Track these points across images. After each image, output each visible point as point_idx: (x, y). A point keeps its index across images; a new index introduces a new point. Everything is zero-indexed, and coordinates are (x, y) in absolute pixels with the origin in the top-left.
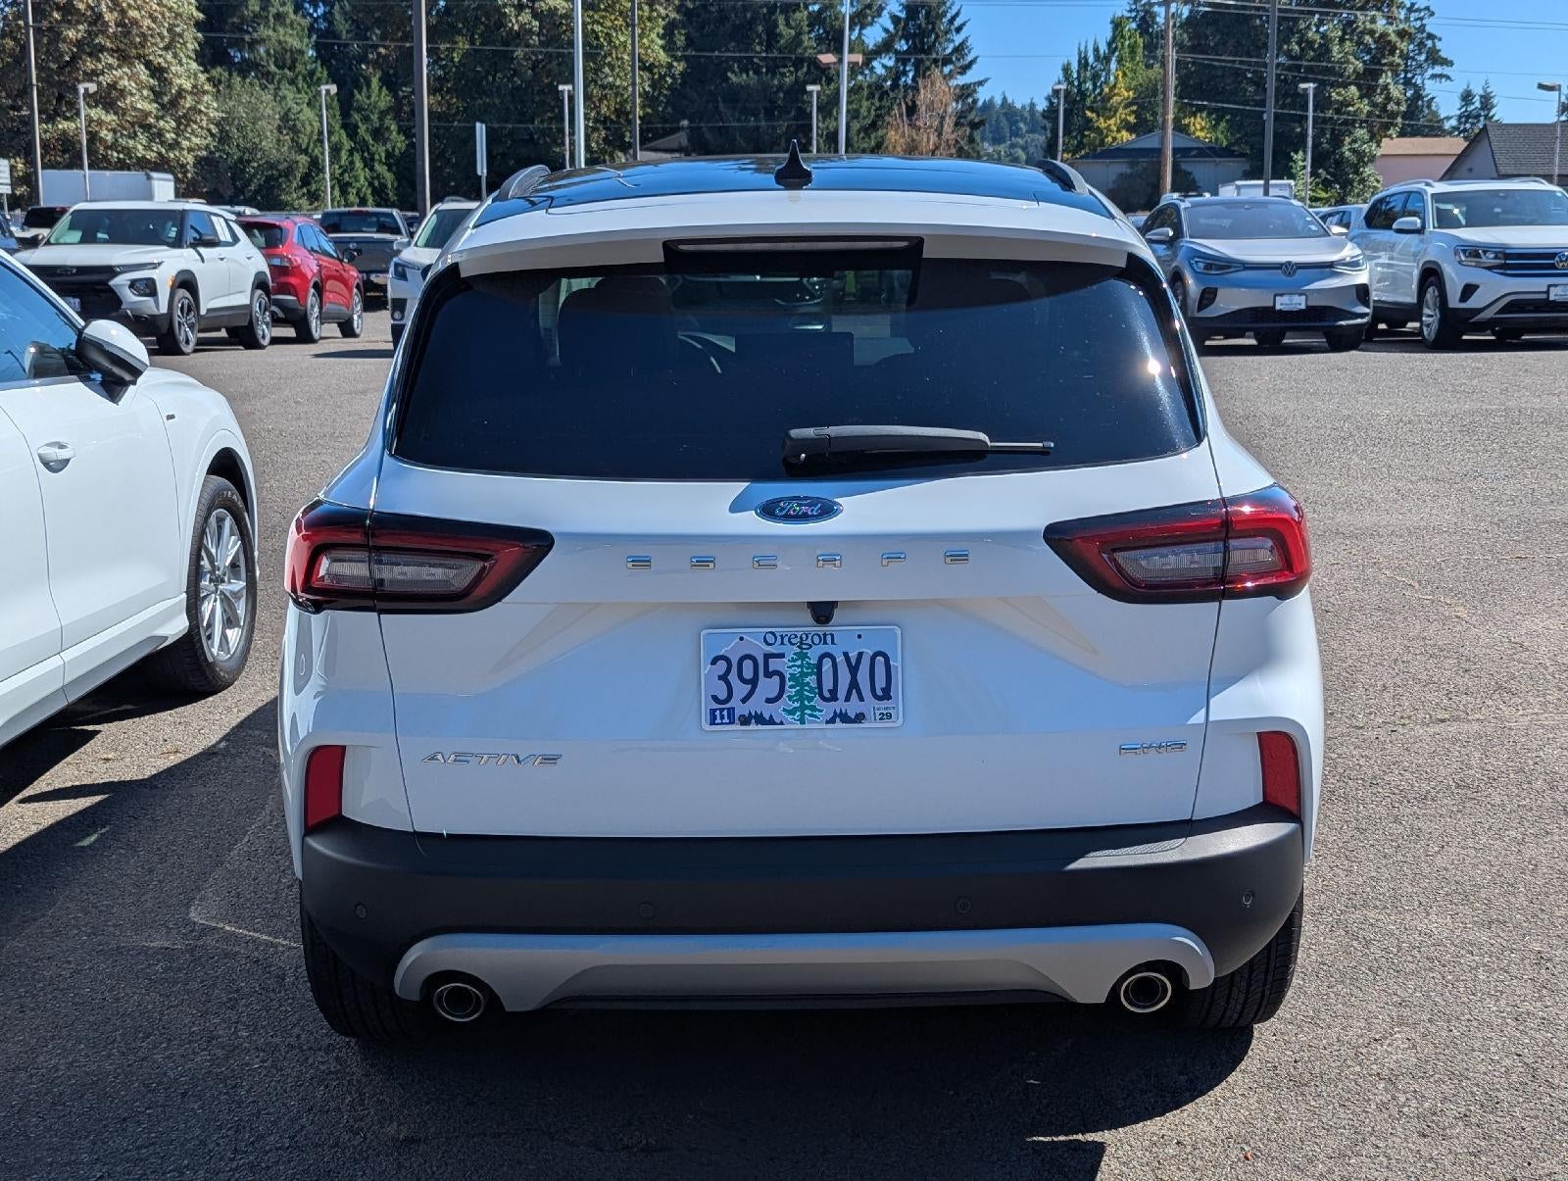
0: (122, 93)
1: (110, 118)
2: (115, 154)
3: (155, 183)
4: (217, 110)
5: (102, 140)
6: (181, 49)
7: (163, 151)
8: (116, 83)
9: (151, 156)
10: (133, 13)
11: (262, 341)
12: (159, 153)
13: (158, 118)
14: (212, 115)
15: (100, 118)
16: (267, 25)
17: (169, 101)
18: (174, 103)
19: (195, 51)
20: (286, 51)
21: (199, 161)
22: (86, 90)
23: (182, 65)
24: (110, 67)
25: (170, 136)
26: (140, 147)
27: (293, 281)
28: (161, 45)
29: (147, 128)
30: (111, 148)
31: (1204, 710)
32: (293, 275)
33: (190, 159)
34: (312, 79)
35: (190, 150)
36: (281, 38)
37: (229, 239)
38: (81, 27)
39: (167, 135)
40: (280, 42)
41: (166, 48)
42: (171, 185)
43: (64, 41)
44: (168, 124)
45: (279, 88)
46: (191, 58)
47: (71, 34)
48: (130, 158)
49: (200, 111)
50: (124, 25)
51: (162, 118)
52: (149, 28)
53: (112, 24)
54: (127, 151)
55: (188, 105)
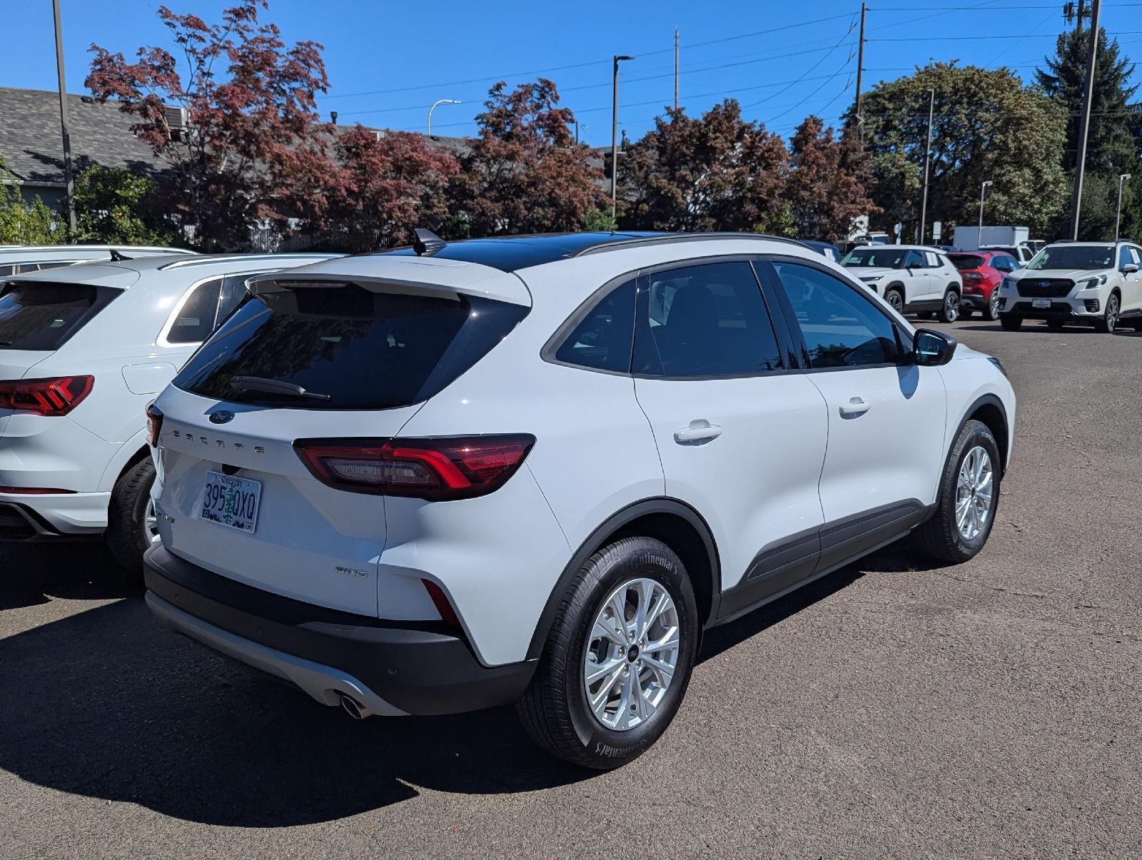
0: (1014, 185)
1: (1004, 198)
2: (1004, 217)
3: (1017, 232)
4: (1065, 191)
5: (998, 210)
6: (1052, 159)
7: (1031, 214)
8: (1011, 180)
9: (1024, 217)
10: (1025, 143)
11: (949, 319)
12: (1029, 216)
13: (1031, 197)
14: (1063, 194)
15: (999, 199)
16: (1108, 142)
17: (1040, 187)
18: (1042, 189)
19: (1060, 159)
20: (1118, 156)
21: (1051, 219)
22: (987, 184)
23: (1051, 168)
24: (1009, 172)
25: (1036, 206)
26: (1018, 213)
27: (982, 286)
28: (1040, 158)
29: (1024, 203)
30: (1002, 214)
31: (378, 557)
32: (984, 284)
33: (1046, 218)
34: (1135, 171)
35: (1047, 214)
36: (1116, 149)
37: (936, 263)
38: (995, 152)
39: (1035, 206)
40: (1114, 151)
41: (1043, 160)
42: (1027, 233)
43: (985, 160)
44: (1037, 201)
45: (1111, 177)
46: (1057, 163)
47: (990, 156)
48: (1012, 219)
49: (1056, 192)
50: (1019, 149)
51: (1034, 197)
52: (1033, 150)
53: (1013, 149)
54: (1011, 215)
55: (1050, 189)
